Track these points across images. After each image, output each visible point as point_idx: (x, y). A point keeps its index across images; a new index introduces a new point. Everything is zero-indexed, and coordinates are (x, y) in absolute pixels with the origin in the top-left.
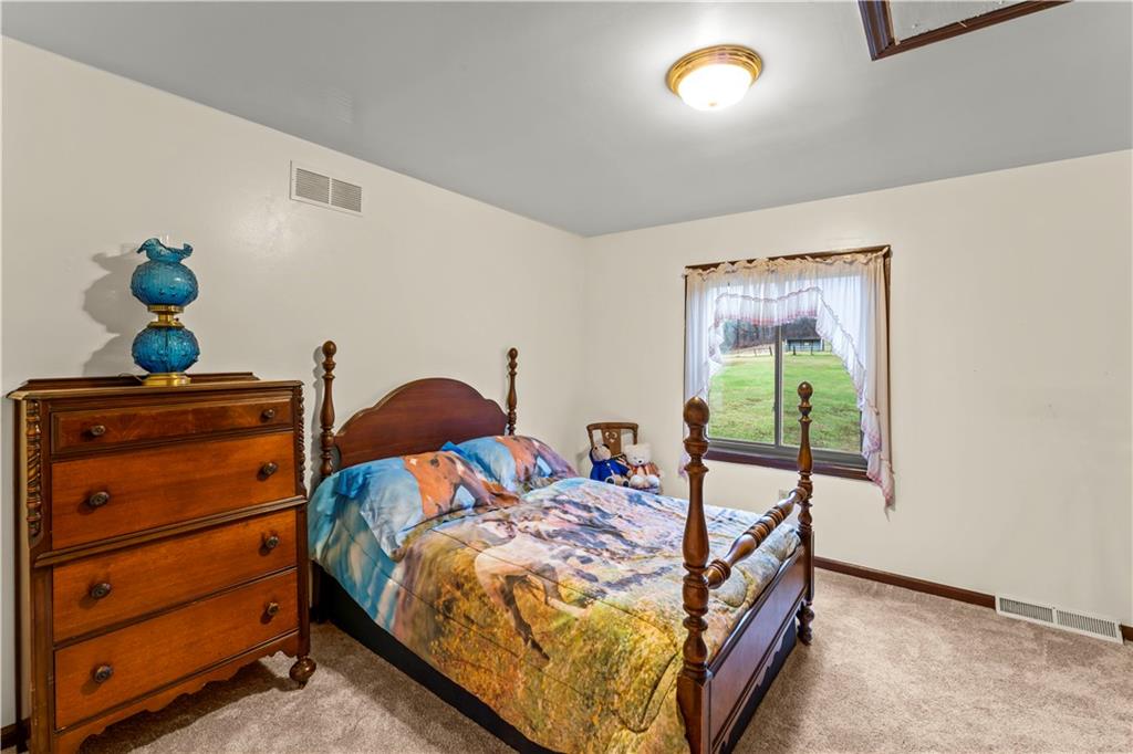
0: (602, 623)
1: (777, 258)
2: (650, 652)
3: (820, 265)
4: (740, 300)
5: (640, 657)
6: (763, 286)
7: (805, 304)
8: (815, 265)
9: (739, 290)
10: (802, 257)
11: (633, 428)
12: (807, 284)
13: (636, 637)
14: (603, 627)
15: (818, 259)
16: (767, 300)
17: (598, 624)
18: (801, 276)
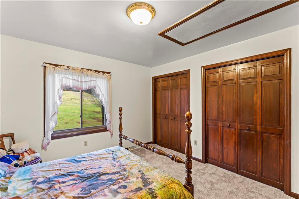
0: (166, 196)
1: (84, 69)
2: (179, 190)
3: (97, 74)
4: (71, 81)
5: (179, 194)
6: (79, 77)
7: (93, 84)
8: (95, 74)
9: (71, 77)
10: (92, 70)
11: (12, 136)
12: (93, 79)
13: (174, 190)
14: (167, 196)
15: (97, 72)
16: (81, 82)
17: (165, 197)
18: (91, 76)
